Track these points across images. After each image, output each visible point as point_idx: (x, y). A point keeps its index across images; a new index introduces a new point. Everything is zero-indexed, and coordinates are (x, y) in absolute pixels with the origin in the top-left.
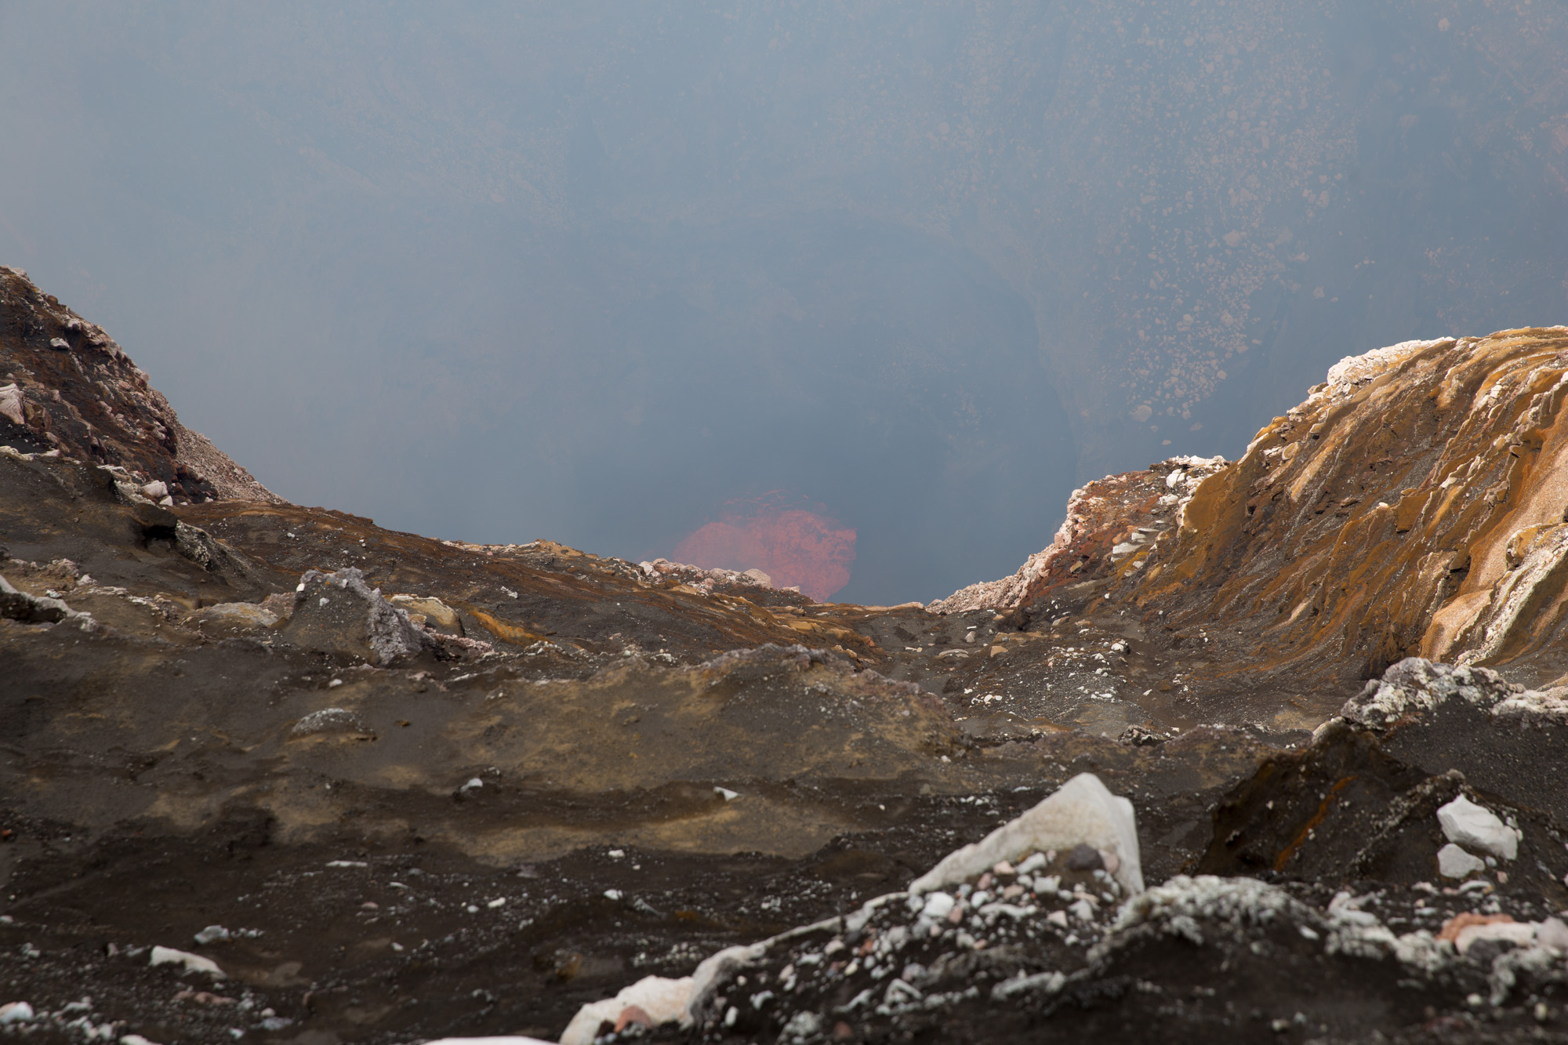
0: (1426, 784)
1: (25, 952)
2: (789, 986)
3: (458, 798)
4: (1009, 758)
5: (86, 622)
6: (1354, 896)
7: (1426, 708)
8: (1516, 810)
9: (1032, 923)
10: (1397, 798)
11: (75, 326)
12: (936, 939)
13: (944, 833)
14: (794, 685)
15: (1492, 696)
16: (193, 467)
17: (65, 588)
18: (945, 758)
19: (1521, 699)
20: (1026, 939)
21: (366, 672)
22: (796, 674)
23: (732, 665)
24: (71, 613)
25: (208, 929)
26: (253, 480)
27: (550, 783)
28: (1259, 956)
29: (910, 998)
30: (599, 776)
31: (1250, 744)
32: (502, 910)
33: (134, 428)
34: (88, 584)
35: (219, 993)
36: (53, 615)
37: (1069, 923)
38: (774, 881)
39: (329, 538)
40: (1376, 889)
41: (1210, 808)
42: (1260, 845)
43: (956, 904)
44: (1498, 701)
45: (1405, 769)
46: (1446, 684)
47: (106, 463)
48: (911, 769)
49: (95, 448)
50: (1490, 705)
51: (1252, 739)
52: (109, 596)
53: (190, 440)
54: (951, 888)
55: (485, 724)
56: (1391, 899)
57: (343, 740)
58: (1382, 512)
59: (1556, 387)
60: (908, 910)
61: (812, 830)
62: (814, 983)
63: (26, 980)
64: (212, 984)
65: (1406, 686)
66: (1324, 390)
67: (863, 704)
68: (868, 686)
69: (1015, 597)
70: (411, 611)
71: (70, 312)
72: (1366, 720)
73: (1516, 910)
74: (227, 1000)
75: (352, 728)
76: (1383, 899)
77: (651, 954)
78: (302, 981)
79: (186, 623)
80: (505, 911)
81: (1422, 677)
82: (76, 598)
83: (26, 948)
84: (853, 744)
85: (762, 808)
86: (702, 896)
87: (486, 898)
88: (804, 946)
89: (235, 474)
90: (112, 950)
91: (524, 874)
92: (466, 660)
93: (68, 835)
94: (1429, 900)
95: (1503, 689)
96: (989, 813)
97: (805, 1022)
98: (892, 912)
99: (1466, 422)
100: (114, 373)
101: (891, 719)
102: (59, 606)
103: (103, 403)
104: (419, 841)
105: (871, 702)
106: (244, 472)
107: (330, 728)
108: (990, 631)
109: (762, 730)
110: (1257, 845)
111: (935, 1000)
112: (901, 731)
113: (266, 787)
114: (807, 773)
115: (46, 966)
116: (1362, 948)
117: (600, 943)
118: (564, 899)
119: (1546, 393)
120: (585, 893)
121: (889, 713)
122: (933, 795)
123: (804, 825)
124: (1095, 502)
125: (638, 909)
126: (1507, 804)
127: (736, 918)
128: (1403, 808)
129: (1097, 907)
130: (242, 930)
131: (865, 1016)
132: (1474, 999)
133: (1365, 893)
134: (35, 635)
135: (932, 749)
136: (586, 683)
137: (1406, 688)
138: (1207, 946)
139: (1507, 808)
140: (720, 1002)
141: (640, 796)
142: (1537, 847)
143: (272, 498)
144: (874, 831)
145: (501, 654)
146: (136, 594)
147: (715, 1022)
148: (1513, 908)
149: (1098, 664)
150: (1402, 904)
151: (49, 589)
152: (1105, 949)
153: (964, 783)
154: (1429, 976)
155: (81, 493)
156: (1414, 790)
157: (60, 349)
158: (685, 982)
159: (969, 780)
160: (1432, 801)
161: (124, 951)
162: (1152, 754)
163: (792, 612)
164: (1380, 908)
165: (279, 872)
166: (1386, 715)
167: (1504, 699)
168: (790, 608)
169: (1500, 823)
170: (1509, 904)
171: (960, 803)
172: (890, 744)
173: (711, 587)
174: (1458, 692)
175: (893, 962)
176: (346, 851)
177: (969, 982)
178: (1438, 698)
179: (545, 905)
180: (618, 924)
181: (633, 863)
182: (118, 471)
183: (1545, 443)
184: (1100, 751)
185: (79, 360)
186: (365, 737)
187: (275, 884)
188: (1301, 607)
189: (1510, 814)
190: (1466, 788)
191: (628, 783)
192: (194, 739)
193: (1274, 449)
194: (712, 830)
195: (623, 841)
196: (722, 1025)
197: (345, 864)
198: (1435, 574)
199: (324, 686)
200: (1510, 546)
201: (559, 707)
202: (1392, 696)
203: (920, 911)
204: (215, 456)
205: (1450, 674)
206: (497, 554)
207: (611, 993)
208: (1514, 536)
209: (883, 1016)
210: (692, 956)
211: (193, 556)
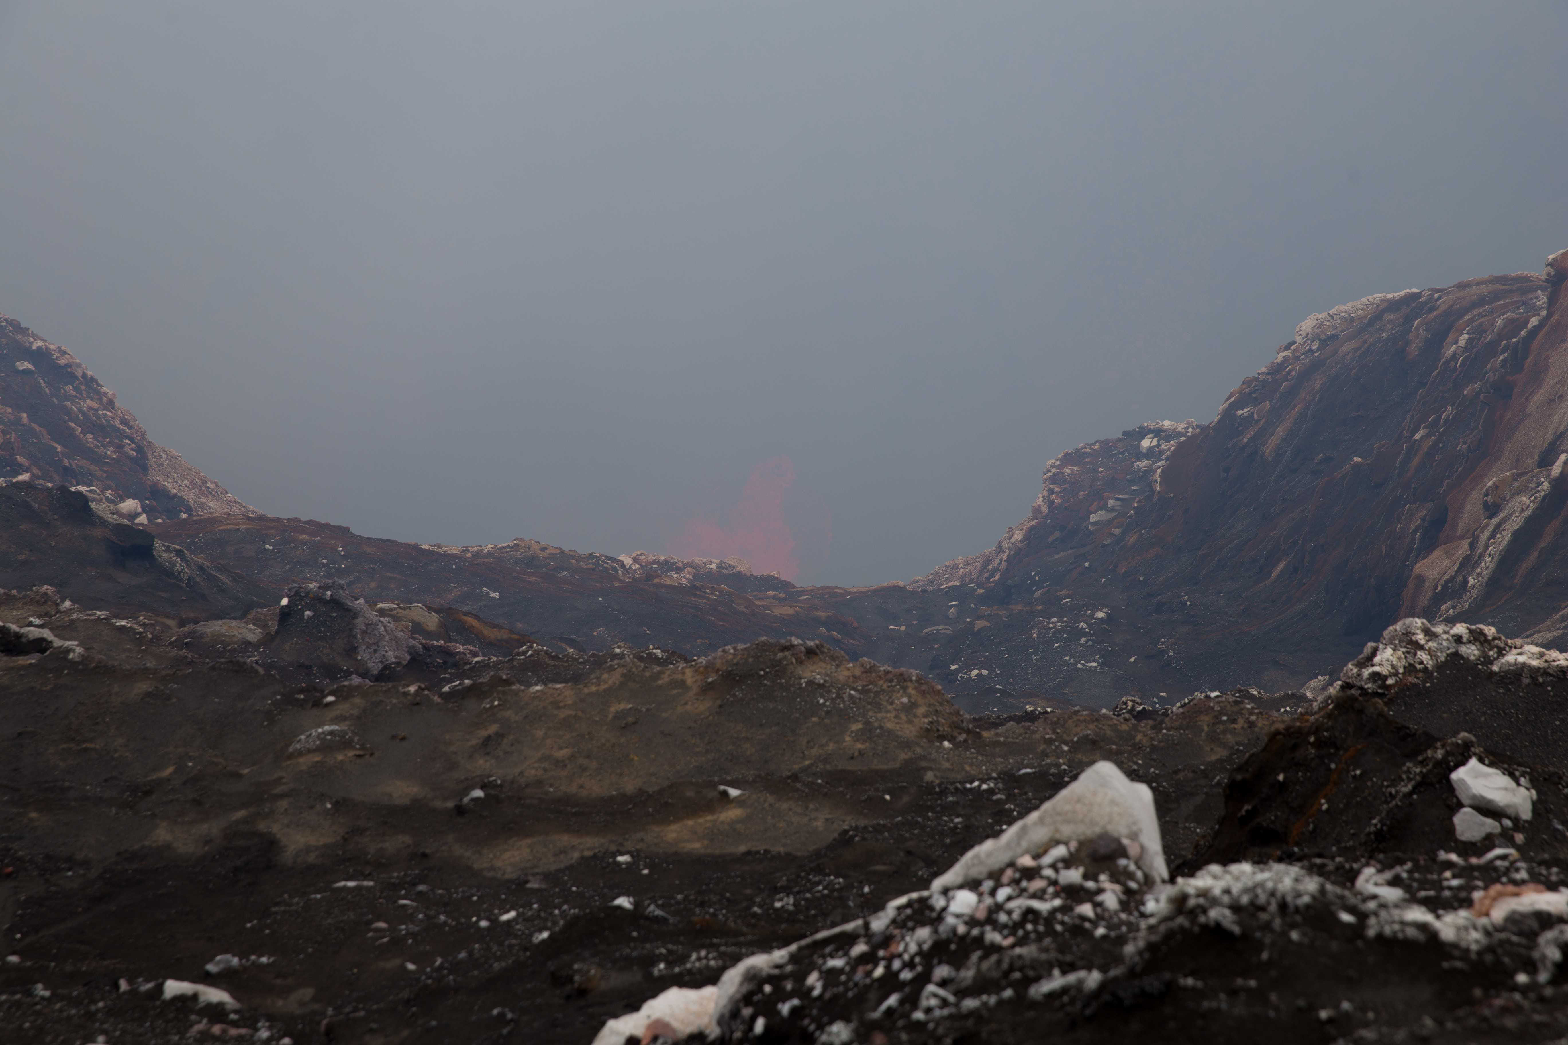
0: (1437, 748)
1: (36, 992)
2: (816, 993)
3: (460, 810)
4: (1010, 740)
5: (73, 651)
6: (1380, 871)
7: (1426, 668)
8: (1528, 770)
9: (1059, 916)
10: (1408, 764)
11: (39, 348)
12: (963, 938)
13: (952, 821)
14: (790, 678)
15: (1491, 653)
16: (166, 483)
17: (46, 614)
18: (946, 744)
19: (1520, 654)
20: (1055, 934)
21: (358, 687)
22: (791, 667)
23: (727, 661)
24: (57, 643)
25: (218, 958)
26: (227, 493)
27: (551, 790)
28: (1299, 944)
29: (945, 1003)
30: (600, 780)
31: (1251, 714)
32: (514, 923)
33: (105, 447)
34: (71, 610)
35: (235, 1024)
36: (40, 645)
37: (1097, 914)
38: (784, 878)
39: (308, 548)
40: (1401, 862)
41: (1216, 781)
42: (1273, 818)
43: (980, 901)
44: (1498, 658)
45: (1415, 734)
46: (1445, 643)
47: (78, 485)
48: (913, 756)
49: (66, 469)
50: (1490, 662)
51: (1253, 708)
52: (93, 620)
53: (161, 457)
54: (973, 885)
55: (484, 733)
56: (1417, 871)
57: (340, 757)
58: (1357, 465)
59: (1523, 333)
60: (932, 909)
61: (819, 824)
62: (841, 989)
63: (39, 1021)
64: (227, 1015)
65: (1405, 647)
66: (1293, 348)
67: (860, 693)
68: (864, 675)
69: (996, 570)
70: (396, 619)
71: (33, 335)
72: (1366, 684)
73: (1544, 876)
74: (243, 1031)
75: (347, 744)
76: (1410, 872)
77: (670, 964)
78: (316, 1007)
79: (171, 643)
80: (517, 924)
81: (1420, 637)
82: (59, 624)
83: (36, 989)
84: (853, 735)
85: (766, 805)
86: (714, 898)
87: (496, 911)
88: (828, 950)
89: (208, 488)
90: (124, 985)
91: (533, 885)
92: (455, 665)
93: (69, 869)
94: (1456, 871)
95: (1502, 645)
96: (995, 798)
97: (840, 1031)
98: (915, 912)
99: (1435, 373)
100: (81, 394)
101: (890, 707)
102: (45, 636)
103: (72, 425)
104: (424, 855)
105: (869, 691)
106: (216, 483)
107: (326, 746)
108: (972, 605)
109: (761, 725)
110: (1271, 818)
111: (970, 1003)
112: (901, 718)
113: (266, 810)
114: (810, 766)
115: (58, 1006)
116: (1403, 931)
117: (617, 954)
118: (574, 908)
119: (1514, 340)
120: (595, 901)
121: (887, 701)
122: (937, 781)
123: (810, 820)
124: (1069, 472)
125: (651, 914)
126: (1519, 765)
127: (753, 921)
128: (1416, 774)
129: (1123, 897)
130: (253, 957)
131: (901, 1023)
132: (1522, 978)
133: (1391, 867)
134: (23, 667)
135: (932, 734)
136: (581, 686)
137: (1404, 650)
138: (1245, 936)
139: (1519, 768)
140: (747, 1012)
141: (643, 799)
142: (1552, 806)
143: (247, 510)
144: (881, 822)
145: (490, 659)
146: (119, 617)
147: (743, 1032)
148: (1541, 874)
149: (1082, 633)
150: (1429, 876)
151: (32, 616)
152: (1141, 944)
153: (968, 768)
154: (1473, 956)
155: (56, 517)
156: (1425, 755)
157: (26, 372)
158: (709, 991)
159: (971, 765)
160: (1444, 766)
161: (135, 986)
162: (1153, 728)
163: (774, 597)
164: (1407, 882)
165: (286, 896)
166: (1386, 678)
167: (1503, 655)
168: (771, 593)
169: (1514, 785)
170: (1537, 870)
171: (965, 789)
172: (890, 732)
173: (691, 577)
174: (1457, 651)
175: (920, 964)
176: (351, 870)
177: (1004, 983)
178: (1437, 657)
179: (556, 915)
180: (635, 934)
181: (641, 867)
182: (91, 491)
183: (1515, 390)
184: (1100, 729)
185: (45, 382)
186: (362, 753)
187: (283, 908)
188: (1281, 566)
189: (1523, 774)
190: (1477, 751)
191: (630, 786)
192: (190, 764)
193: (1246, 410)
194: (718, 830)
195: (629, 845)
196: (751, 1035)
197: (351, 884)
198: (1413, 526)
199: (318, 704)
200: (1487, 495)
201: (556, 712)
202: (1391, 658)
203: (944, 909)
204: (187, 472)
205: (1448, 633)
206: (476, 555)
207: (635, 1007)
208: (1490, 484)
209: (918, 1022)
210: (712, 963)
211: (173, 574)
